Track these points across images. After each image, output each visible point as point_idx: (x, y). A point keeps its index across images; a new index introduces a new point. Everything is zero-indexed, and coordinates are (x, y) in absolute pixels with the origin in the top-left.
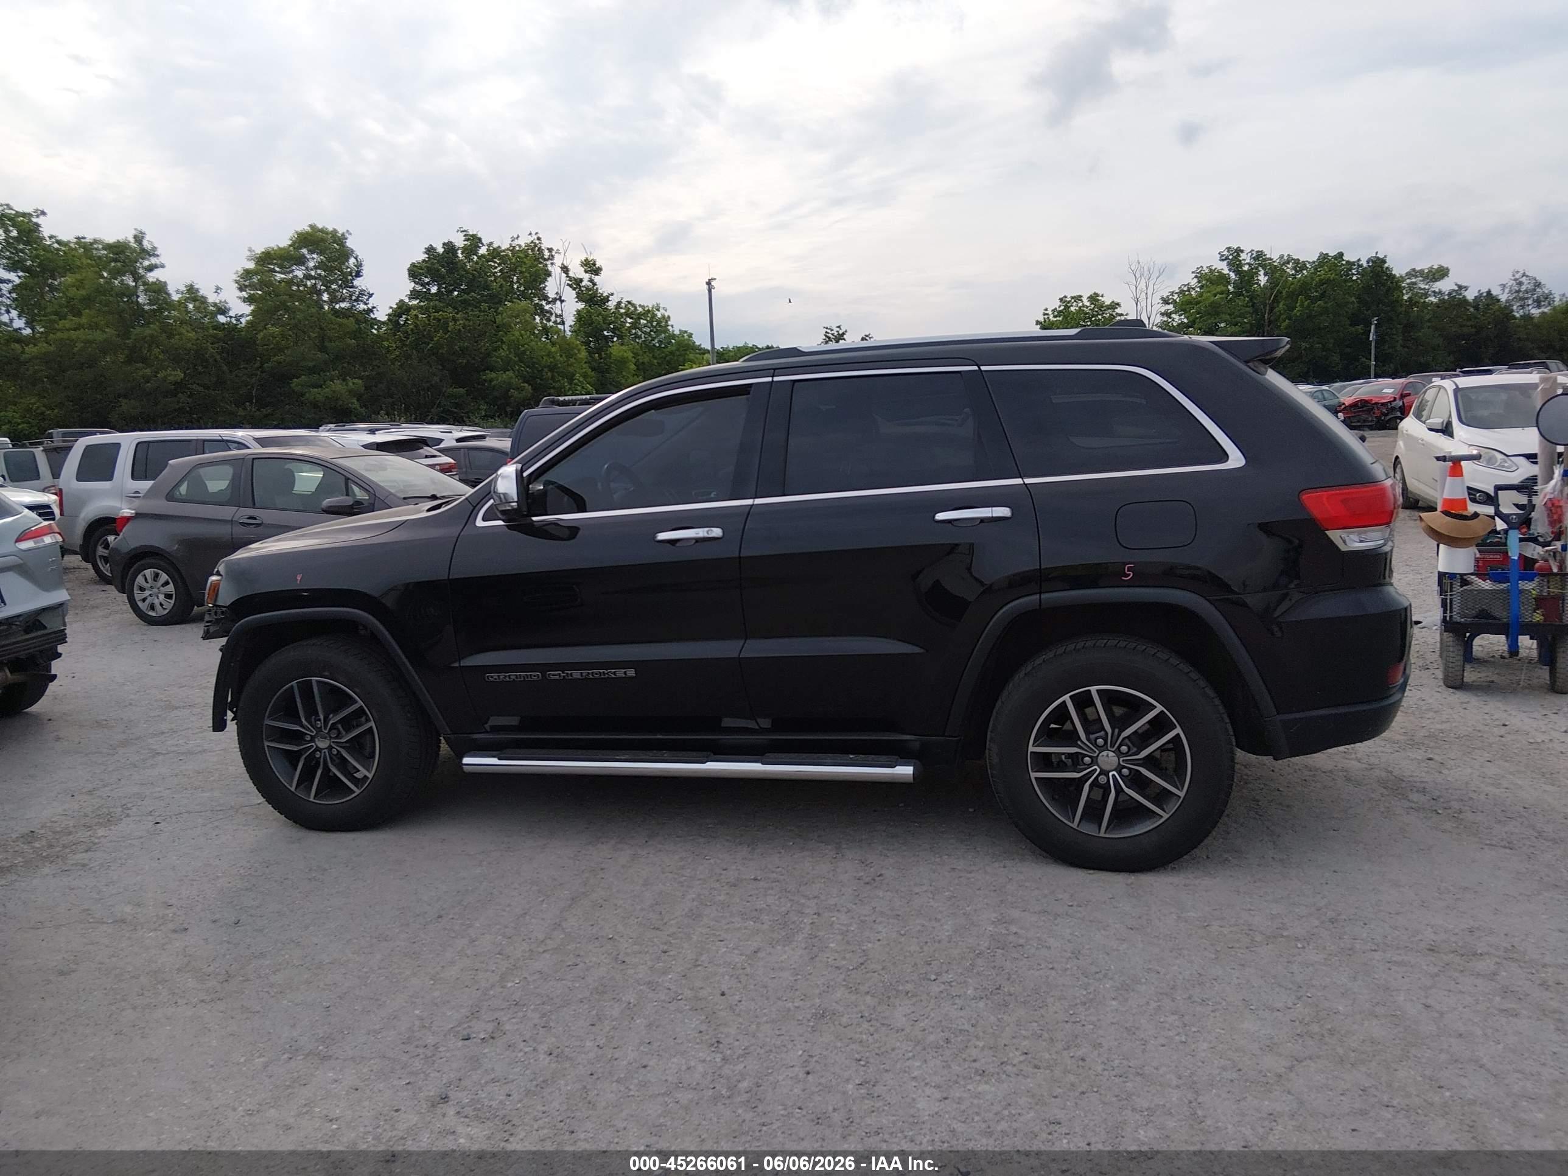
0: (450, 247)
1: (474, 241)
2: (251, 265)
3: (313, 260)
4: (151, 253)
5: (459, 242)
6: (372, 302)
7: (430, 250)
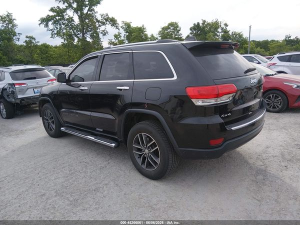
0: (198, 23)
1: (204, 21)
2: (161, 30)
3: (172, 28)
4: (145, 29)
5: (201, 22)
6: (182, 36)
7: (194, 24)
